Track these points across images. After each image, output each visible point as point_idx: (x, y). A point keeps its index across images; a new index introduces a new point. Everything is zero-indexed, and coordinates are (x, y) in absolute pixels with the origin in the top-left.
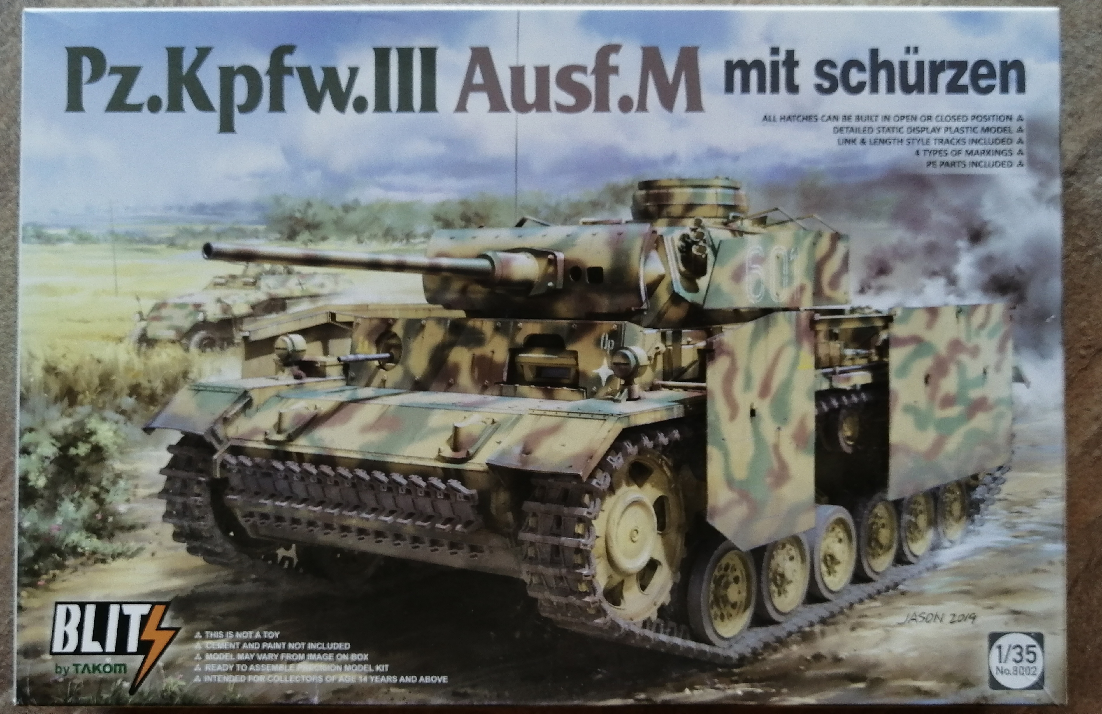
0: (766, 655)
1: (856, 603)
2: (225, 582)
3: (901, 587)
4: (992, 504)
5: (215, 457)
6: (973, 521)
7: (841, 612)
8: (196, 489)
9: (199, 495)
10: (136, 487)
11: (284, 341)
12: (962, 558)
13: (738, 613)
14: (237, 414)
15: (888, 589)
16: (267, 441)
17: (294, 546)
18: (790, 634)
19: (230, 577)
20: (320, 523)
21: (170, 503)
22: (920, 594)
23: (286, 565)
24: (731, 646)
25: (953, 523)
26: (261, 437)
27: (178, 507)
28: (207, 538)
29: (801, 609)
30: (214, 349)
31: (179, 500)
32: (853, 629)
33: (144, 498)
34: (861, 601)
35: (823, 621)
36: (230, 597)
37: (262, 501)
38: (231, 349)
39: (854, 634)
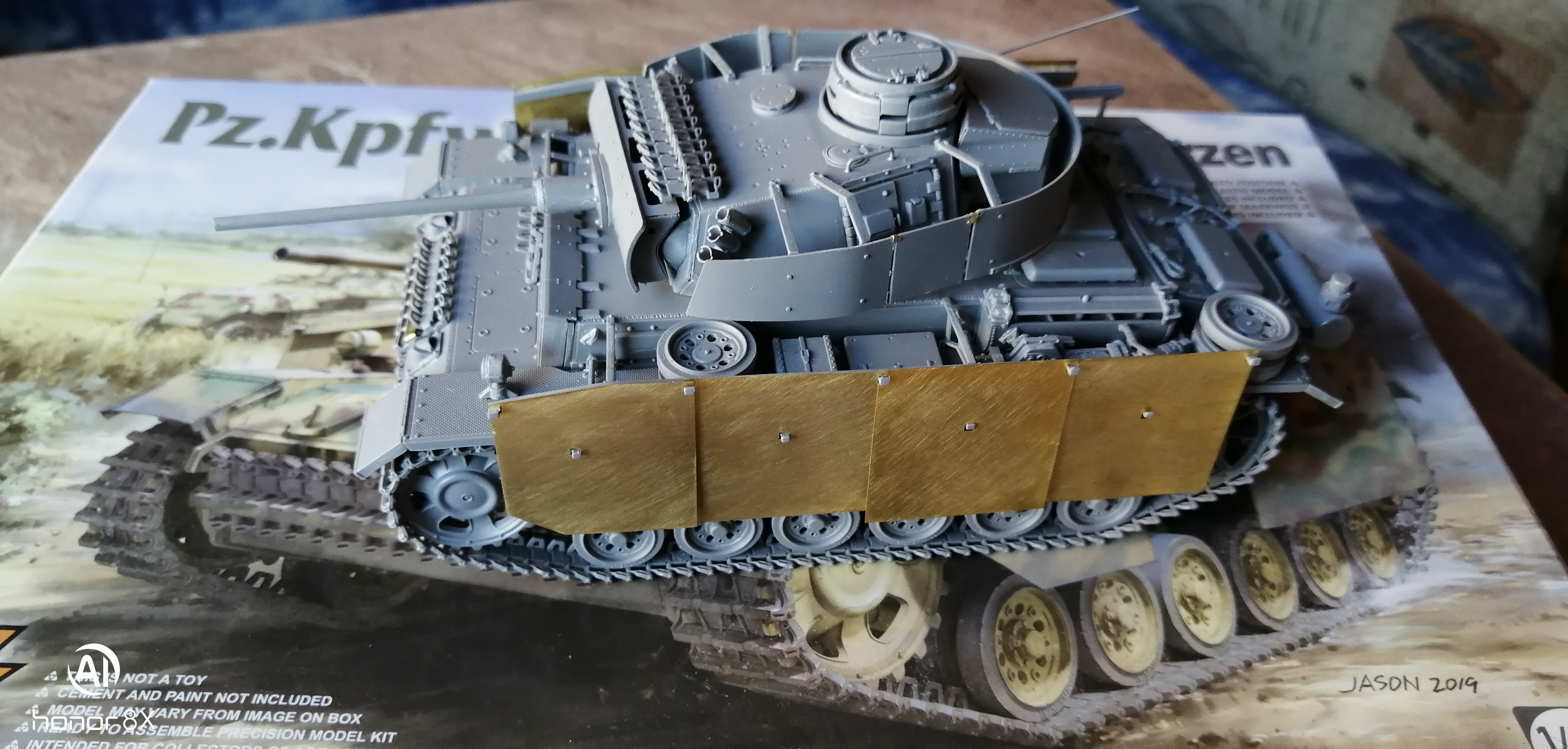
0: (1113, 735)
1: (1256, 662)
2: (142, 602)
3: (1325, 640)
4: (1431, 532)
5: (199, 448)
6: (1410, 554)
7: (1233, 673)
8: (150, 483)
9: (151, 491)
10: (54, 475)
11: (351, 337)
12: (1413, 601)
13: (1049, 673)
14: (253, 405)
15: (1304, 642)
16: (287, 435)
17: (281, 559)
18: (1150, 704)
19: (154, 596)
20: (335, 533)
21: (98, 496)
22: (1362, 649)
23: (258, 584)
24: (1046, 720)
25: (1379, 556)
26: (280, 430)
27: (111, 503)
28: (138, 544)
29: (1160, 667)
30: (250, 339)
31: (116, 495)
32: (1262, 698)
33: (59, 490)
34: (1263, 659)
35: (1204, 686)
36: (140, 623)
37: (251, 502)
38: (275, 340)
39: (1265, 706)
